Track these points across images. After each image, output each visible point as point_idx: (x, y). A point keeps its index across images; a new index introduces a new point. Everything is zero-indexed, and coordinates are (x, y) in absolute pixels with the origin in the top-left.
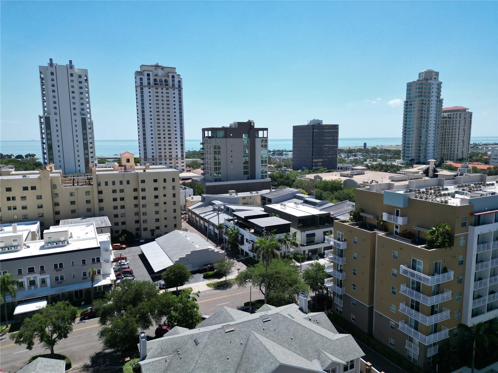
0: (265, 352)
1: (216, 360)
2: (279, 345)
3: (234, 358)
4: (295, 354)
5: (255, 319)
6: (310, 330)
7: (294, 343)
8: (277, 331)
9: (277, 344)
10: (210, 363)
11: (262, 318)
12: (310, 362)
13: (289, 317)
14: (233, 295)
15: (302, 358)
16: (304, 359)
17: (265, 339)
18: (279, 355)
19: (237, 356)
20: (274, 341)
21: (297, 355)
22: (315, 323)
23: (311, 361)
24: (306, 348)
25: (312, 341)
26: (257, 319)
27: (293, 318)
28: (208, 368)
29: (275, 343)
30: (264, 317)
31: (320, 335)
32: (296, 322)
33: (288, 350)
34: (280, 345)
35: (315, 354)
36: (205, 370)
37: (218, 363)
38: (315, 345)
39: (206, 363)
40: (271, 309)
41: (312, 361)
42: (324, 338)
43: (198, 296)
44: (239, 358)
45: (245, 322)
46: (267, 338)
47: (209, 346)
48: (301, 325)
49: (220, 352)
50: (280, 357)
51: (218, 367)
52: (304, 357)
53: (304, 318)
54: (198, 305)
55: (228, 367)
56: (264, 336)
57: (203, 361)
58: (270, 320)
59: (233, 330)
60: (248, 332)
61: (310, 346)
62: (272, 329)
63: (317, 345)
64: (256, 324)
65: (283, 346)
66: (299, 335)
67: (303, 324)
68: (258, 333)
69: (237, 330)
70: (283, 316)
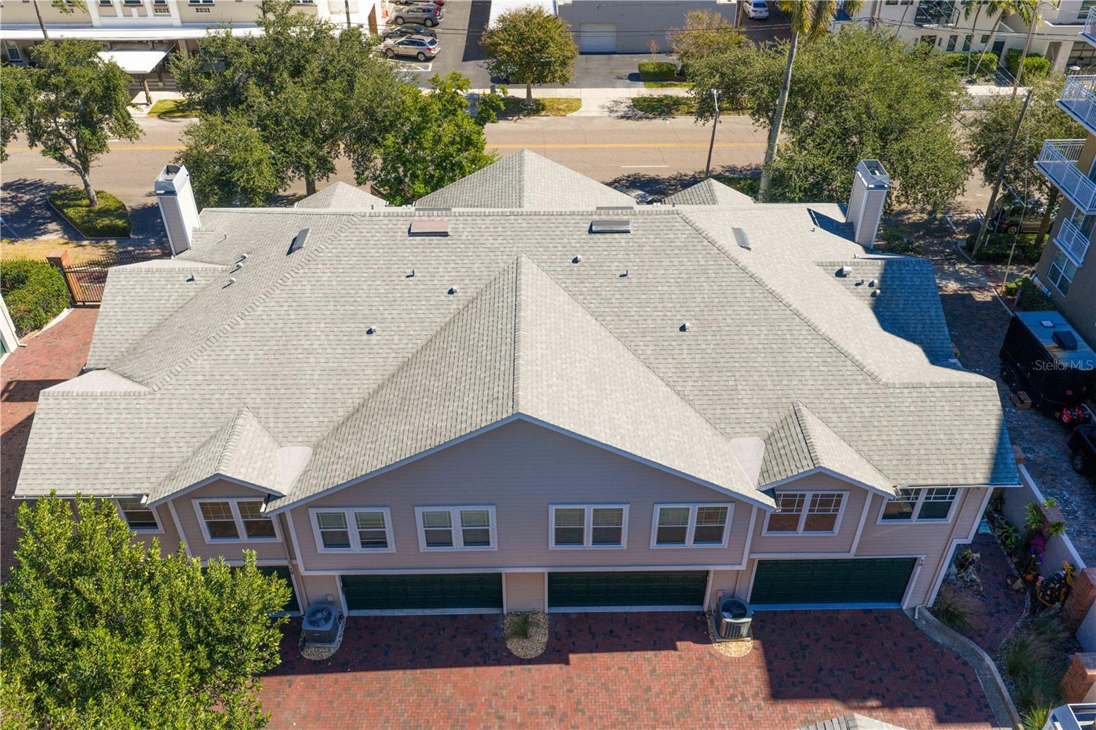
1: (322, 325)
2: (611, 340)
3: (396, 337)
4: (667, 389)
6: (797, 313)
7: (685, 347)
8: (634, 280)
9: (605, 333)
10: (296, 329)
12: (718, 439)
13: (727, 241)
15: (690, 412)
16: (694, 419)
17: (563, 297)
19: (411, 333)
20: (597, 316)
21: (675, 396)
22: (858, 295)
23: (728, 437)
24: (732, 383)
25: (781, 359)
27: (749, 249)
28: (281, 343)
29: (594, 326)
30: (607, 214)
31: (833, 346)
32: (743, 269)
33: (642, 369)
34: (619, 338)
35: (765, 415)
36: (267, 348)
37: (323, 337)
38: (785, 382)
39: (280, 326)
40: (714, 201)
41: (734, 440)
42: (849, 363)
44: (419, 342)
45: (512, 214)
46: (573, 296)
47: (320, 266)
48: (760, 283)
49: (352, 299)
51: (320, 351)
52: (701, 413)
53: (820, 264)
55: (357, 360)
56: (566, 289)
57: (272, 313)
58: (630, 233)
59: (445, 234)
60: (505, 257)
61: (756, 378)
62: (616, 268)
63: (795, 382)
64: (558, 233)
65: (629, 348)
66: (729, 321)
67: (774, 284)
68: (547, 272)
69: (464, 238)
70: (696, 229)
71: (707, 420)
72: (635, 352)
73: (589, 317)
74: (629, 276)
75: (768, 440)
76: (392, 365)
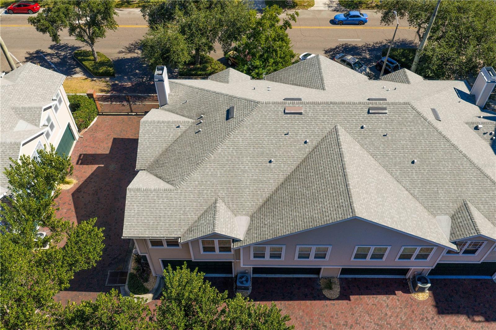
0: (339, 178)
1: (249, 158)
2: (381, 168)
3: (282, 165)
4: (407, 192)
5: (354, 104)
6: (465, 156)
7: (414, 171)
8: (390, 138)
9: (378, 165)
10: (237, 160)
11: (371, 106)
12: (430, 217)
13: (431, 117)
15: (418, 204)
16: (420, 208)
17: (358, 147)
19: (289, 162)
20: (373, 156)
21: (410, 196)
22: (485, 139)
23: (435, 215)
24: (436, 190)
25: (458, 178)
26: (360, 103)
27: (440, 121)
28: (231, 167)
29: (372, 161)
30: (376, 104)
31: (482, 172)
32: (440, 133)
33: (395, 182)
34: (384, 167)
35: (451, 205)
36: (225, 169)
37: (250, 164)
38: (460, 190)
39: (230, 158)
40: (408, 82)
41: (437, 217)
42: (489, 180)
43: (294, 19)
44: (293, 167)
45: (331, 103)
46: (362, 145)
47: (245, 129)
48: (448, 140)
49: (261, 146)
51: (249, 171)
52: (422, 204)
55: (266, 175)
56: (358, 142)
57: (225, 152)
58: (386, 113)
59: (301, 114)
60: (329, 125)
61: (447, 187)
62: (381, 132)
63: (464, 190)
64: (353, 113)
65: (388, 172)
66: (434, 159)
67: (454, 141)
68: (350, 133)
69: (310, 115)
70: (418, 113)
71: (425, 207)
72: (391, 174)
73: (370, 156)
74: (388, 136)
75: (453, 217)
76: (282, 178)
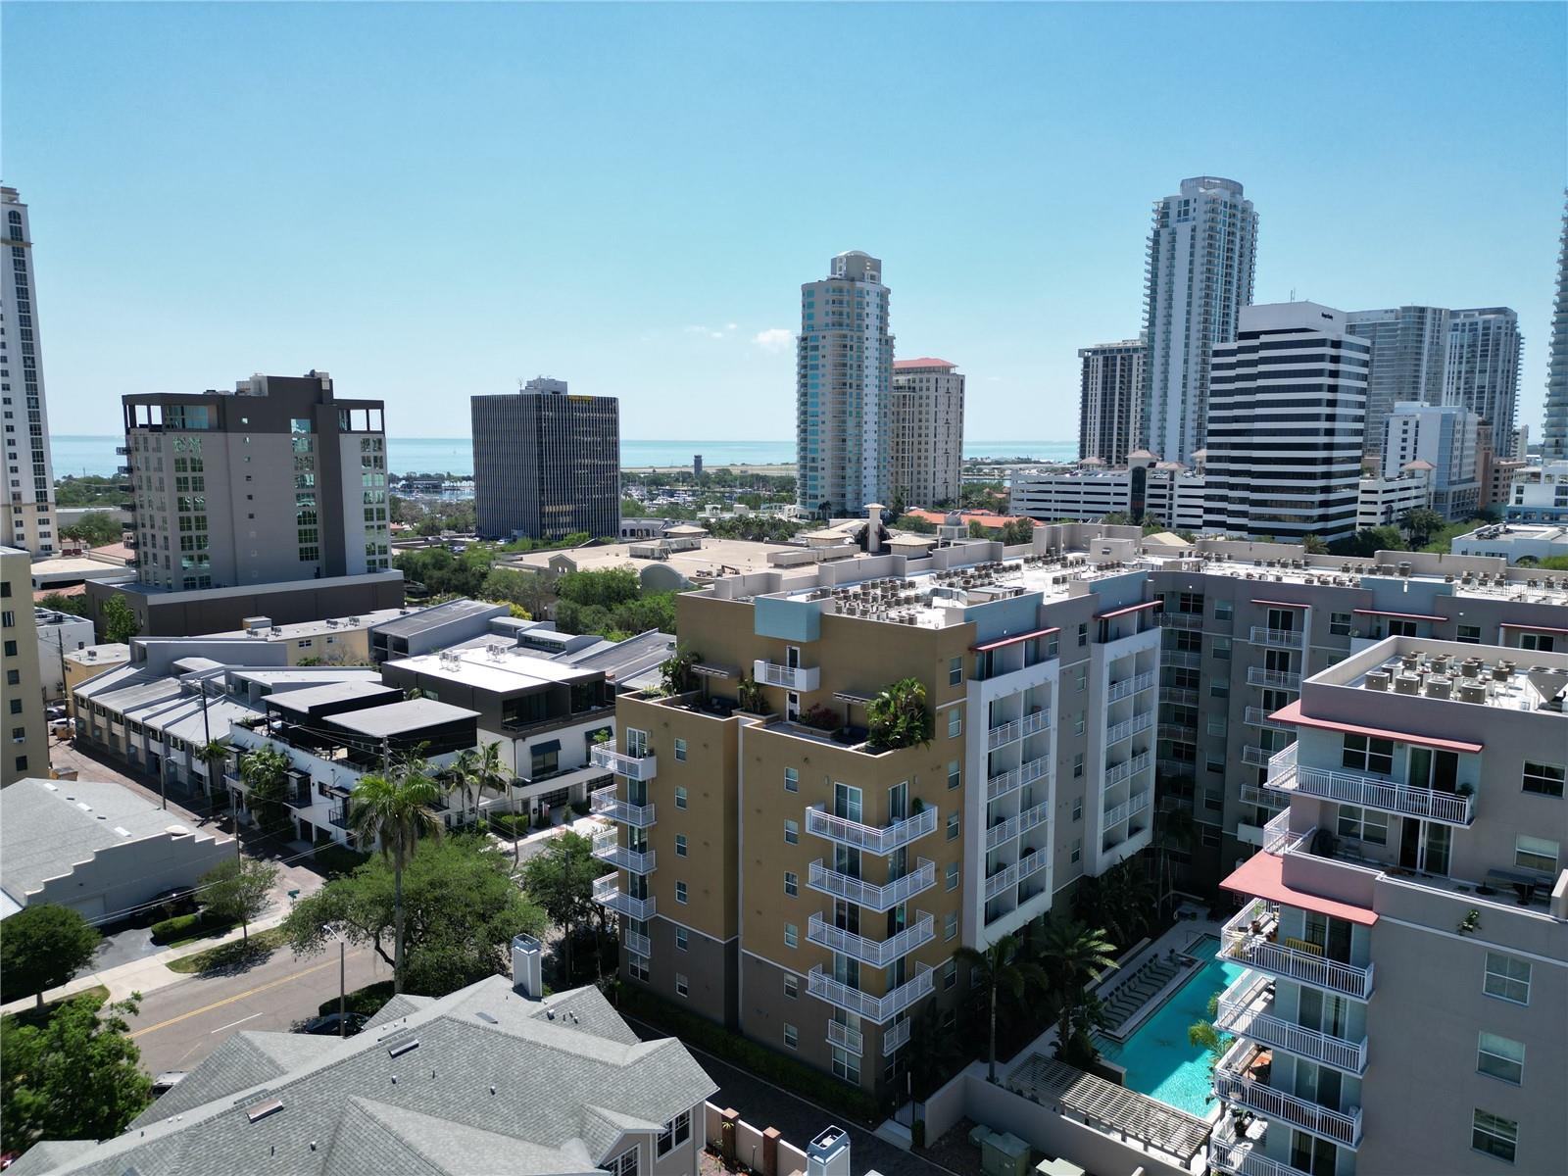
0: (400, 1156)
2: (450, 1124)
4: (504, 1137)
5: (361, 1054)
6: (552, 1049)
7: (499, 1104)
8: (441, 1076)
9: (443, 1121)
11: (388, 1045)
12: (553, 1151)
13: (482, 1023)
14: (275, 984)
15: (527, 1144)
16: (534, 1147)
17: (400, 1111)
18: (452, 1153)
20: (431, 1113)
21: (512, 1139)
22: (567, 1026)
23: (558, 1147)
24: (541, 1112)
25: (560, 1082)
26: (370, 1050)
27: (496, 1023)
29: (434, 1120)
30: (396, 1039)
31: (585, 1059)
32: (506, 1035)
33: (481, 1132)
34: (453, 1120)
35: (571, 1121)
38: (570, 1095)
40: (417, 1010)
41: (562, 1148)
42: (598, 1065)
43: (133, 1010)
45: (324, 1070)
46: (405, 1107)
48: (521, 1040)
50: (454, 1160)
52: (534, 1141)
53: (533, 1017)
54: (134, 1046)
56: (397, 1105)
58: (417, 1046)
59: (280, 1109)
60: (338, 1104)
61: (553, 1101)
62: (423, 1074)
63: (576, 1092)
64: (367, 1068)
65: (462, 1123)
66: (516, 1073)
67: (528, 1037)
68: (376, 1099)
69: (296, 1104)
70: (462, 1023)
71: (540, 1144)
72: (469, 1124)
73: (425, 1116)
74: (436, 1074)
75: (581, 1136)
